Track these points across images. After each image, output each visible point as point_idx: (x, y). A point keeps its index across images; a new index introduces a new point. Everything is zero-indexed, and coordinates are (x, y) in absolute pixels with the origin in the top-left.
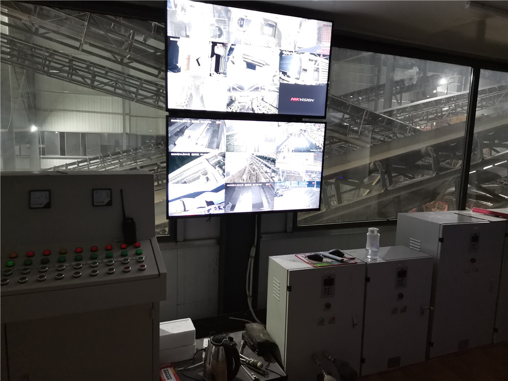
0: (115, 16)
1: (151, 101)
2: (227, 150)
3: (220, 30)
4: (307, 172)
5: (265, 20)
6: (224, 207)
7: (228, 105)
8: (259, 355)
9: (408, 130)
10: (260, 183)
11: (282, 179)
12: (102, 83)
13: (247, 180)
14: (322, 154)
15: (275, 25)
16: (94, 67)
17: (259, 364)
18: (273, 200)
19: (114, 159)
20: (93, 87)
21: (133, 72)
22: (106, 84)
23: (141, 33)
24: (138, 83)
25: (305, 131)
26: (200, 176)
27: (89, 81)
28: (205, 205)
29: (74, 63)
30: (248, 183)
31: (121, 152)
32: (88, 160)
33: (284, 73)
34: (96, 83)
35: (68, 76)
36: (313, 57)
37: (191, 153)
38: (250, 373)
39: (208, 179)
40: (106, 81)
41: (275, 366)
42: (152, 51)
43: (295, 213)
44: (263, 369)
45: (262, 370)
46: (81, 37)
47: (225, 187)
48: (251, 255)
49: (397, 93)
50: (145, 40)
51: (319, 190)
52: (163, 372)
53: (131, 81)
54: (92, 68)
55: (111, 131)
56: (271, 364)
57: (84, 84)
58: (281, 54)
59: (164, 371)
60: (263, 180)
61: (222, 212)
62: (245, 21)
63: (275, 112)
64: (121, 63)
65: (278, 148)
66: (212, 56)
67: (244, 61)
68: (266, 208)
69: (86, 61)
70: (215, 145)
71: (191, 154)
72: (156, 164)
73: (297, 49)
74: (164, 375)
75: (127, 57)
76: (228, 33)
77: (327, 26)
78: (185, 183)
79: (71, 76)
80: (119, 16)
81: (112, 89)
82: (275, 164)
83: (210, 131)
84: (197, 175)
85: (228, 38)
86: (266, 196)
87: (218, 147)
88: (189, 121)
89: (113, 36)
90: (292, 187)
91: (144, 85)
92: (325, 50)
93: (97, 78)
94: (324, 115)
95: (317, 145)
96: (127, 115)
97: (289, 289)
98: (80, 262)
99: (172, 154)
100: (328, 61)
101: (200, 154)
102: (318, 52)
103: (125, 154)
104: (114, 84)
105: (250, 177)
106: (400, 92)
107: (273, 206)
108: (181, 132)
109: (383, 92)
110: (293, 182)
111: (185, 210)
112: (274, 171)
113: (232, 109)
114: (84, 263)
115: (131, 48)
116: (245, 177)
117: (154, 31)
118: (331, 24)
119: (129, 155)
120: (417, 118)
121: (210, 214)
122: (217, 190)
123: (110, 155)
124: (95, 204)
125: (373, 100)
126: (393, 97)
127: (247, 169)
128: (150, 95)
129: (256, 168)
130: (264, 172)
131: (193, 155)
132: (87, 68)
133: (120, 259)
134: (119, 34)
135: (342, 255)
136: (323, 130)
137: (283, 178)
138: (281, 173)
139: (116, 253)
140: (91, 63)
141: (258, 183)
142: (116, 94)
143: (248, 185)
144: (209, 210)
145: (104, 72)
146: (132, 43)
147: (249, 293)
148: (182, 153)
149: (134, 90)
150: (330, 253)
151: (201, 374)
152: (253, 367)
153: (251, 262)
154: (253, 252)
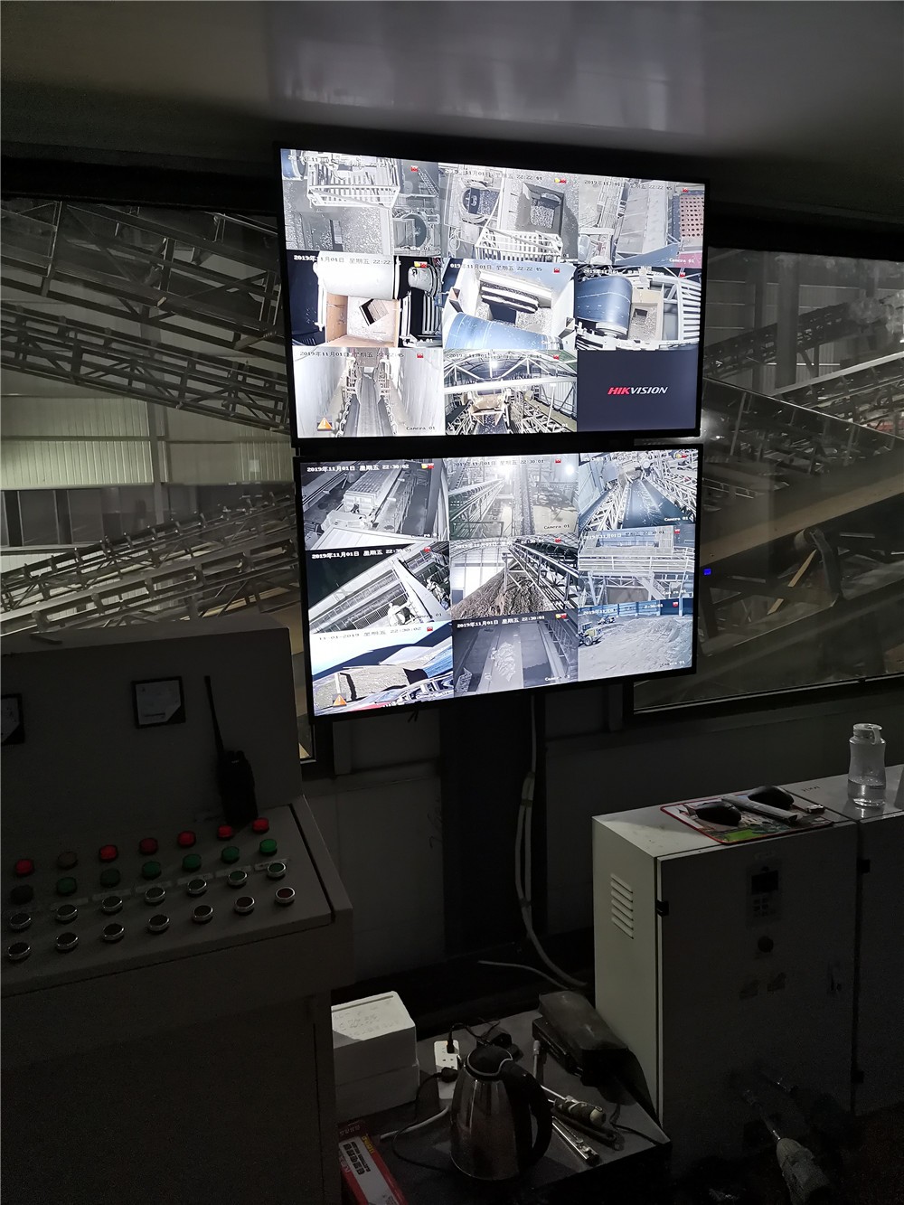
0: (122, 204)
1: (217, 404)
2: (453, 536)
3: (419, 223)
4: (658, 576)
5: (533, 189)
6: (451, 683)
7: (449, 419)
8: (587, 1081)
9: (852, 435)
10: (541, 614)
11: (597, 600)
12: (98, 368)
13: (506, 608)
14: (693, 527)
15: (558, 199)
16: (77, 331)
17: (594, 1113)
18: (575, 656)
19: (138, 548)
20: (78, 380)
21: (167, 337)
22: (108, 371)
23: (187, 243)
24: (185, 364)
25: (648, 471)
26: (388, 607)
27: (67, 367)
28: (404, 680)
29: (29, 324)
30: (509, 616)
31: (154, 530)
32: (77, 554)
33: (589, 326)
34: (84, 370)
35: (17, 356)
36: (659, 277)
37: (361, 550)
38: (574, 1139)
39: (407, 613)
40: (108, 363)
41: (633, 1116)
42: (218, 285)
43: (626, 684)
44: (607, 1125)
45: (602, 1130)
46: (47, 261)
47: (452, 630)
48: (524, 797)
49: (808, 345)
50: (197, 259)
51: (689, 619)
52: (343, 1149)
53: (166, 359)
54: (72, 335)
55: (126, 481)
56: (623, 1107)
57: (56, 374)
58: (578, 275)
59: (346, 1147)
60: (548, 606)
61: (448, 694)
62: (482, 195)
63: (569, 426)
64: (142, 318)
65: (581, 519)
66: (401, 296)
67: (484, 300)
68: (559, 677)
69: (55, 318)
70: (421, 526)
71: (361, 553)
72: (239, 557)
73: (618, 259)
74: (348, 1158)
75: (159, 303)
76: (441, 231)
77: (693, 193)
78: (351, 627)
79: (25, 358)
80: (133, 204)
81: (125, 382)
82: (575, 563)
83: (407, 489)
84: (379, 605)
85: (442, 245)
86: (557, 646)
87: (429, 530)
88: (353, 468)
89: (120, 254)
90: (623, 619)
91: (198, 367)
92: (690, 256)
93: (86, 357)
94: (694, 427)
95: (681, 505)
96: (160, 440)
97: (662, 908)
98: (117, 893)
99: (314, 557)
100: (698, 286)
101: (385, 552)
102: (674, 261)
103: (162, 534)
104: (129, 370)
105: (514, 599)
106: (815, 342)
107: (577, 670)
108: (333, 499)
109: (771, 344)
110: (623, 605)
111: (354, 698)
112: (573, 581)
113: (459, 429)
114: (127, 892)
115: (166, 280)
116: (501, 601)
117: (219, 236)
118: (702, 188)
119: (171, 536)
120: (864, 403)
121: (419, 703)
122: (430, 641)
123: (128, 538)
124: (141, 723)
125: (749, 365)
126: (799, 355)
127: (506, 579)
128: (212, 389)
129: (529, 576)
130: (548, 584)
131: (366, 553)
132: (62, 333)
133: (220, 874)
134: (133, 247)
135: (785, 802)
136: (695, 465)
137: (599, 597)
138: (591, 583)
139: (210, 853)
140: (70, 322)
141: (537, 616)
142: (133, 392)
143: (510, 620)
144: (415, 693)
145: (101, 342)
146: (167, 269)
147: (524, 893)
148: (339, 551)
149: (176, 380)
150: (752, 798)
151: (445, 1147)
152: (579, 1123)
153: (524, 815)
154: (528, 791)
